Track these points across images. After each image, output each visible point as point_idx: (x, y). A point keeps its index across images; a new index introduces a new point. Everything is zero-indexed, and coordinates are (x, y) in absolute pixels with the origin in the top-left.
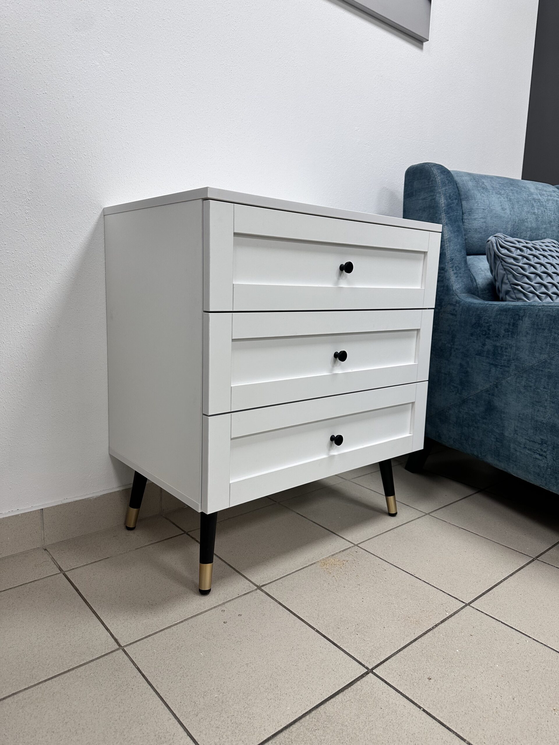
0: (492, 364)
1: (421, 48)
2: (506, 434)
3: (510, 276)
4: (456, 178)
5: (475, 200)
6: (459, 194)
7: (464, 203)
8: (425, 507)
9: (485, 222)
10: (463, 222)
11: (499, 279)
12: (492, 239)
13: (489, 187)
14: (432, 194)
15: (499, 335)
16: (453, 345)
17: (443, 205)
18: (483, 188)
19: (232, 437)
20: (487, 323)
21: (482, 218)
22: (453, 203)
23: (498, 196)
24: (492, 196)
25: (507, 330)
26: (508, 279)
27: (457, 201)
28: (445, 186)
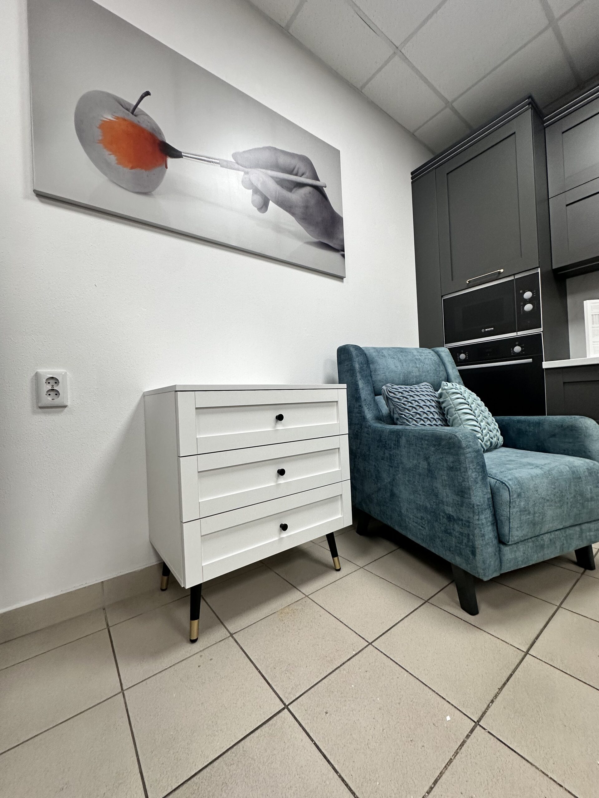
0: (390, 466)
1: (343, 282)
2: (403, 512)
3: (397, 409)
4: (366, 352)
5: (377, 363)
6: (368, 361)
7: (371, 366)
8: (361, 562)
9: (385, 376)
10: (371, 377)
11: (392, 411)
12: (384, 387)
13: (386, 355)
14: (351, 362)
15: (391, 447)
16: (370, 452)
17: (357, 368)
18: (382, 356)
19: (202, 535)
20: (384, 440)
21: (383, 373)
22: (364, 366)
23: (393, 359)
24: (389, 360)
25: (395, 445)
26: (396, 411)
27: (366, 365)
28: (358, 357)
